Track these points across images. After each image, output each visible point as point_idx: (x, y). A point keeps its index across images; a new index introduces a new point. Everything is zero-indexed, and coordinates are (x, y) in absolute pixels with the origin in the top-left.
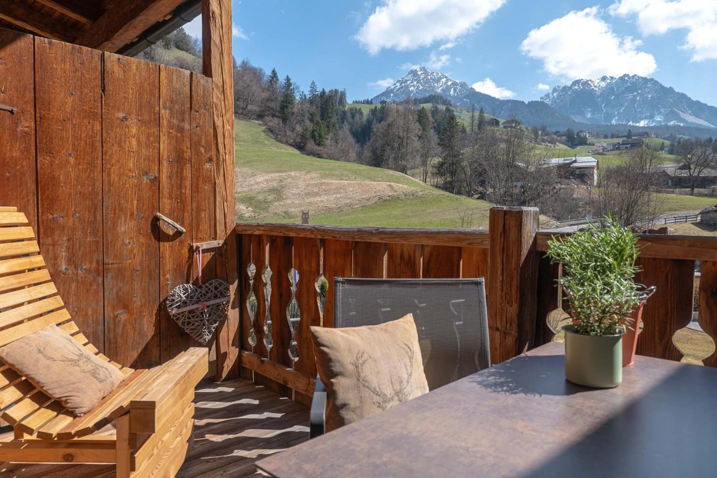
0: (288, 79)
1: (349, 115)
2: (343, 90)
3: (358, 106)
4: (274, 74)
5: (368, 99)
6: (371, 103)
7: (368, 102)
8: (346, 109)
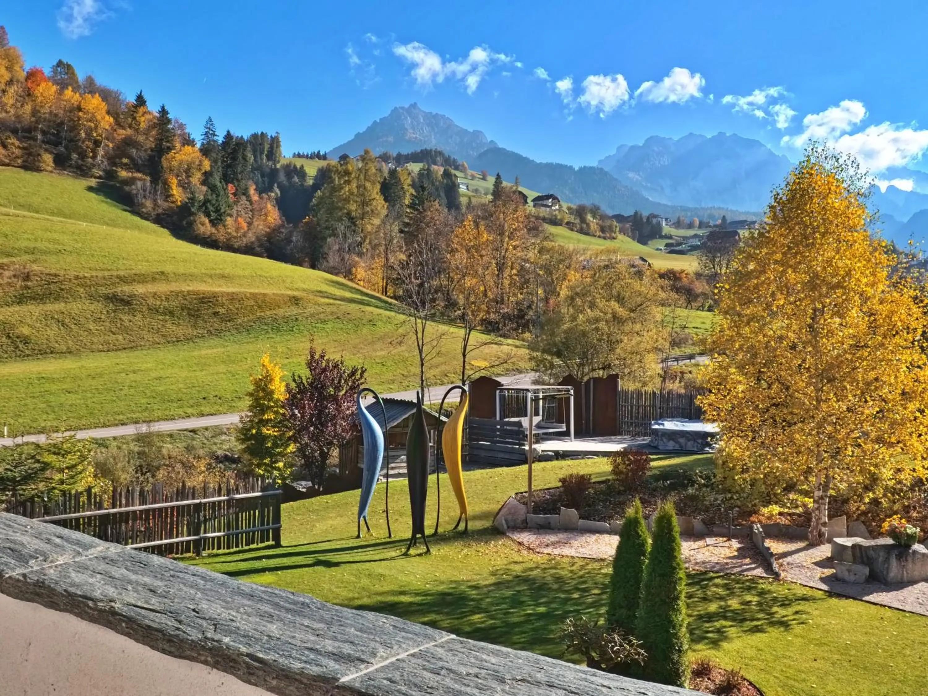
0: (164, 112)
1: (282, 177)
2: (274, 135)
3: (299, 163)
4: (141, 101)
5: (319, 152)
6: (324, 158)
7: (318, 156)
8: (278, 166)
